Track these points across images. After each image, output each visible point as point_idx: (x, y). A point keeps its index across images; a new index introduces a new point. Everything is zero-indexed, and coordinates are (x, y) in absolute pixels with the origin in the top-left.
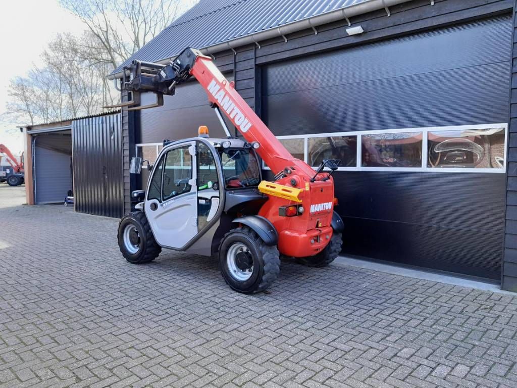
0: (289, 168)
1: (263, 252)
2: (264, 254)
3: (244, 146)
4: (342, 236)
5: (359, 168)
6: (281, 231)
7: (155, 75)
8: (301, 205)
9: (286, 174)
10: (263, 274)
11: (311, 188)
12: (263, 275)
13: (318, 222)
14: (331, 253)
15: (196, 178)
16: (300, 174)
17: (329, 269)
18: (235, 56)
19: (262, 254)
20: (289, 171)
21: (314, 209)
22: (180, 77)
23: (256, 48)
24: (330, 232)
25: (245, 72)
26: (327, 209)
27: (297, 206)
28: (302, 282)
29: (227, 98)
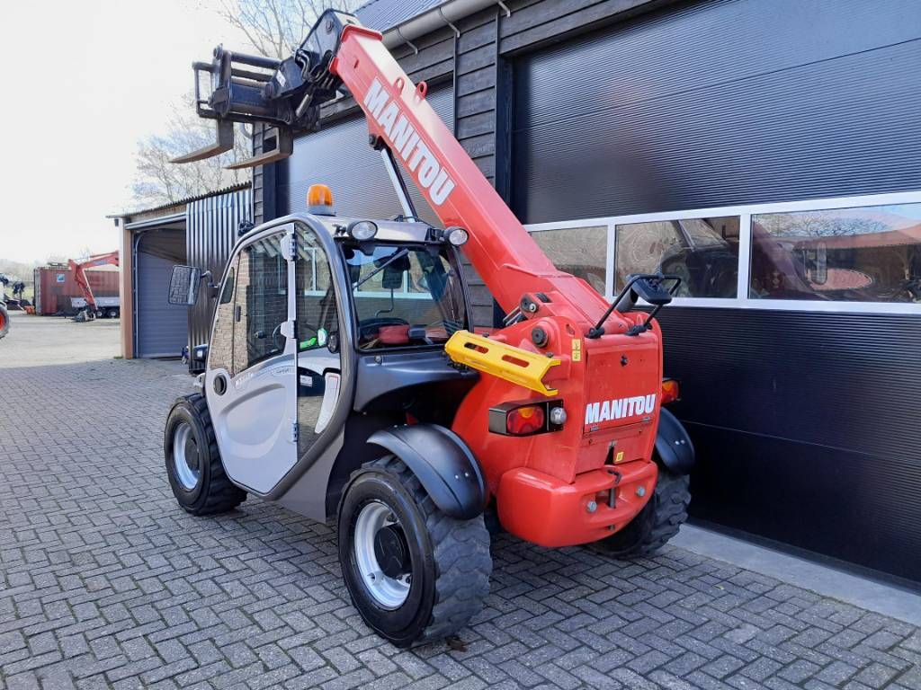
0: (532, 296)
1: (435, 537)
2: (439, 543)
3: (426, 238)
4: (691, 480)
5: (743, 300)
6: (504, 472)
7: (265, 83)
8: (557, 403)
9: (526, 315)
10: (435, 601)
11: (586, 356)
12: (434, 604)
13: (612, 450)
14: (656, 527)
15: (295, 319)
16: (565, 313)
17: (651, 565)
18: (458, 40)
19: (431, 543)
20: (532, 306)
21: (595, 414)
22: (315, 84)
23: (501, 18)
24: (649, 477)
25: (477, 74)
26: (639, 412)
27: (545, 406)
28: (567, 610)
29: (403, 121)
